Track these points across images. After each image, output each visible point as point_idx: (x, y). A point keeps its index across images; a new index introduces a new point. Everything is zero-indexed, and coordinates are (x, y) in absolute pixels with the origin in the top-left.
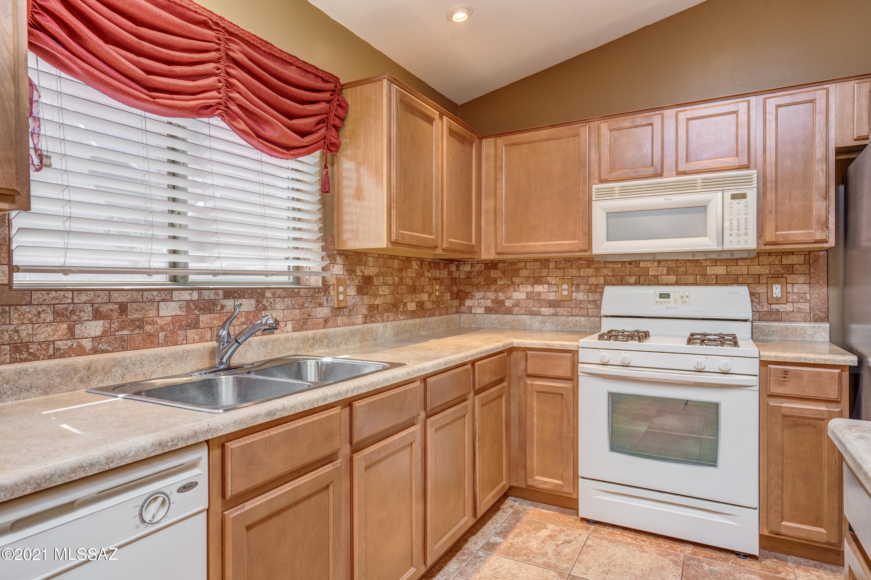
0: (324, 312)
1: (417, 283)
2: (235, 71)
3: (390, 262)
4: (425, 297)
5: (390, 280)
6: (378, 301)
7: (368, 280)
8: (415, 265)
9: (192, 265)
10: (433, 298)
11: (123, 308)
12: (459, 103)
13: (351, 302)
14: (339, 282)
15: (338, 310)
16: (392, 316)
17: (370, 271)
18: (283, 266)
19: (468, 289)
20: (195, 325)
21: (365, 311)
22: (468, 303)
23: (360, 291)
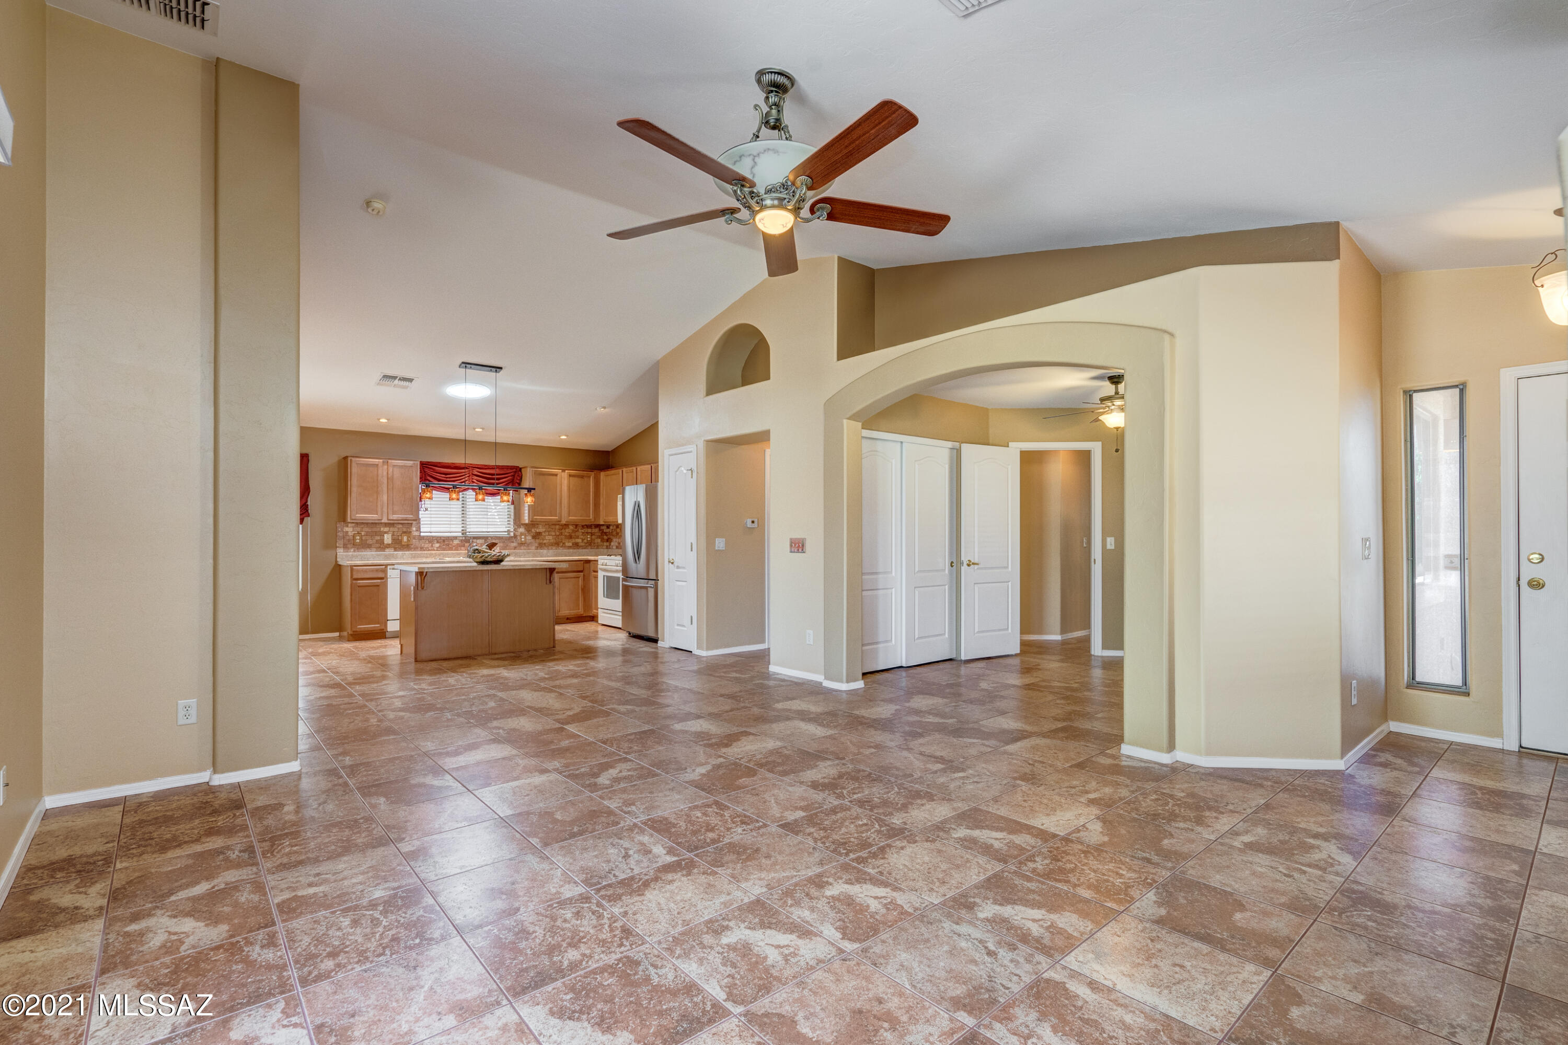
0: (514, 544)
1: (573, 534)
2: (476, 478)
3: (553, 527)
4: (579, 540)
5: (553, 534)
6: (545, 541)
7: (540, 534)
8: (571, 527)
9: (468, 530)
10: (585, 541)
11: (444, 541)
12: (610, 450)
13: (528, 542)
14: (522, 534)
15: (522, 544)
16: (554, 548)
17: (541, 529)
18: (506, 530)
19: (611, 537)
20: (464, 546)
21: (537, 545)
22: (612, 544)
23: (534, 537)
